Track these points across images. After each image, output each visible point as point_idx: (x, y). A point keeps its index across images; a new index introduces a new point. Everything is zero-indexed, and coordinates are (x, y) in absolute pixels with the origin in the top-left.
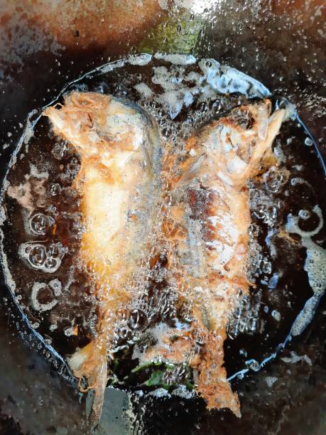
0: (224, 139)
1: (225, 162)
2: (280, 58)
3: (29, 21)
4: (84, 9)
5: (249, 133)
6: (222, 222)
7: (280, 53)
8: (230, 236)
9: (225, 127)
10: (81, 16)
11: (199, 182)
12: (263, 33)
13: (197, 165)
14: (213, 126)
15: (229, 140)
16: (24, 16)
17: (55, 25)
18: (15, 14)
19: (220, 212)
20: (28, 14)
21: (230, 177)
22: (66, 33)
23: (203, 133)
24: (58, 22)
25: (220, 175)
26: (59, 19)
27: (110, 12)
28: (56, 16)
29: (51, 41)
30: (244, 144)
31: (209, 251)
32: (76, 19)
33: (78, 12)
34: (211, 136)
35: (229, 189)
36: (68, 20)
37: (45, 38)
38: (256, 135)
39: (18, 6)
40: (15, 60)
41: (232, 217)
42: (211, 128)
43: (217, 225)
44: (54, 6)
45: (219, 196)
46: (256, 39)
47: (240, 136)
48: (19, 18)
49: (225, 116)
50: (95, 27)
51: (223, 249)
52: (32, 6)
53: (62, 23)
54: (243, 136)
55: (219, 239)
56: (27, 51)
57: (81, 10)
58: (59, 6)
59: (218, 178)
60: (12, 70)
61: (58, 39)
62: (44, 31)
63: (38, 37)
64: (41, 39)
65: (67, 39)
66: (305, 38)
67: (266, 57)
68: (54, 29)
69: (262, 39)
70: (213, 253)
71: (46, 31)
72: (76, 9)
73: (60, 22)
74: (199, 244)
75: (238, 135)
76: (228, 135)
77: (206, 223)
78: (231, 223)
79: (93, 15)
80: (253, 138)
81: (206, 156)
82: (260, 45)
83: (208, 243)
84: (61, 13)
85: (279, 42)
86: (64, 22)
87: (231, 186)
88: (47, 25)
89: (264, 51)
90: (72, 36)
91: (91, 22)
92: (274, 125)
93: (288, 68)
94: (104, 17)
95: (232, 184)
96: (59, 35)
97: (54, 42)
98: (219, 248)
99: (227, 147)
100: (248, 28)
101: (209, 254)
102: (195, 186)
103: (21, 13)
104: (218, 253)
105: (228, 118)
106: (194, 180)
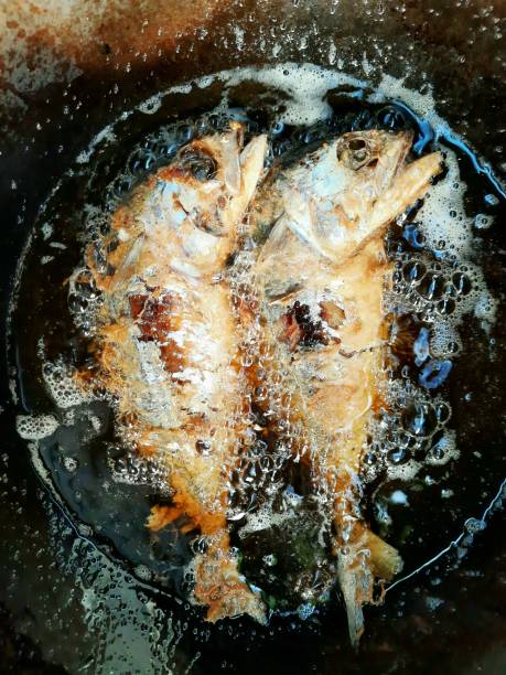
0: (170, 202)
1: (179, 240)
2: (453, 59)
3: (29, 39)
4: (113, 10)
5: (211, 186)
6: (192, 338)
7: (452, 50)
8: (209, 357)
9: (168, 183)
10: (110, 20)
11: (141, 280)
12: (421, 16)
13: (133, 254)
14: (148, 185)
15: (179, 204)
16: (21, 34)
17: (70, 40)
18: (6, 33)
19: (186, 324)
20: (27, 29)
21: (193, 263)
22: (89, 49)
23: (135, 199)
24: (75, 34)
25: (175, 263)
26: (75, 29)
27: (155, 9)
28: (70, 27)
29: (66, 66)
30: (205, 206)
31: (180, 387)
32: (102, 25)
33: (105, 15)
34: (148, 203)
35: (194, 283)
36: (91, 29)
37: (56, 62)
38: (223, 188)
39: (9, 20)
40: (13, 102)
41: (209, 326)
42: (146, 189)
43: (185, 343)
44: (67, 11)
45: (180, 298)
46: (407, 28)
47: (196, 194)
48: (13, 38)
49: (167, 164)
50: (134, 34)
51: (203, 379)
52: (32, 16)
53: (81, 36)
54: (201, 193)
55: (193, 365)
56: (30, 86)
57: (109, 10)
58: (74, 9)
59: (171, 270)
60: (10, 118)
61: (78, 60)
62: (54, 52)
63: (45, 62)
64: (51, 64)
65: (91, 60)
66: (496, 20)
67: (427, 60)
68: (70, 46)
69: (419, 28)
70: (187, 388)
71: (57, 52)
72: (101, 11)
73: (79, 34)
74: (161, 378)
75: (193, 192)
76: (175, 196)
77: (166, 344)
78: (208, 337)
79: (129, 17)
80: (220, 193)
81: (146, 237)
82: (416, 38)
83: (175, 375)
84: (78, 21)
85: (450, 31)
86: (84, 33)
87: (198, 279)
88: (58, 41)
89: (424, 48)
90: (99, 54)
91: (128, 28)
92: (250, 165)
93: (469, 75)
94: (148, 17)
95: (198, 275)
96: (78, 55)
97: (72, 67)
98: (196, 380)
99: (179, 216)
100: (393, 10)
101: (179, 392)
102: (137, 289)
103: (17, 31)
104: (195, 387)
105: (171, 167)
106: (134, 278)
